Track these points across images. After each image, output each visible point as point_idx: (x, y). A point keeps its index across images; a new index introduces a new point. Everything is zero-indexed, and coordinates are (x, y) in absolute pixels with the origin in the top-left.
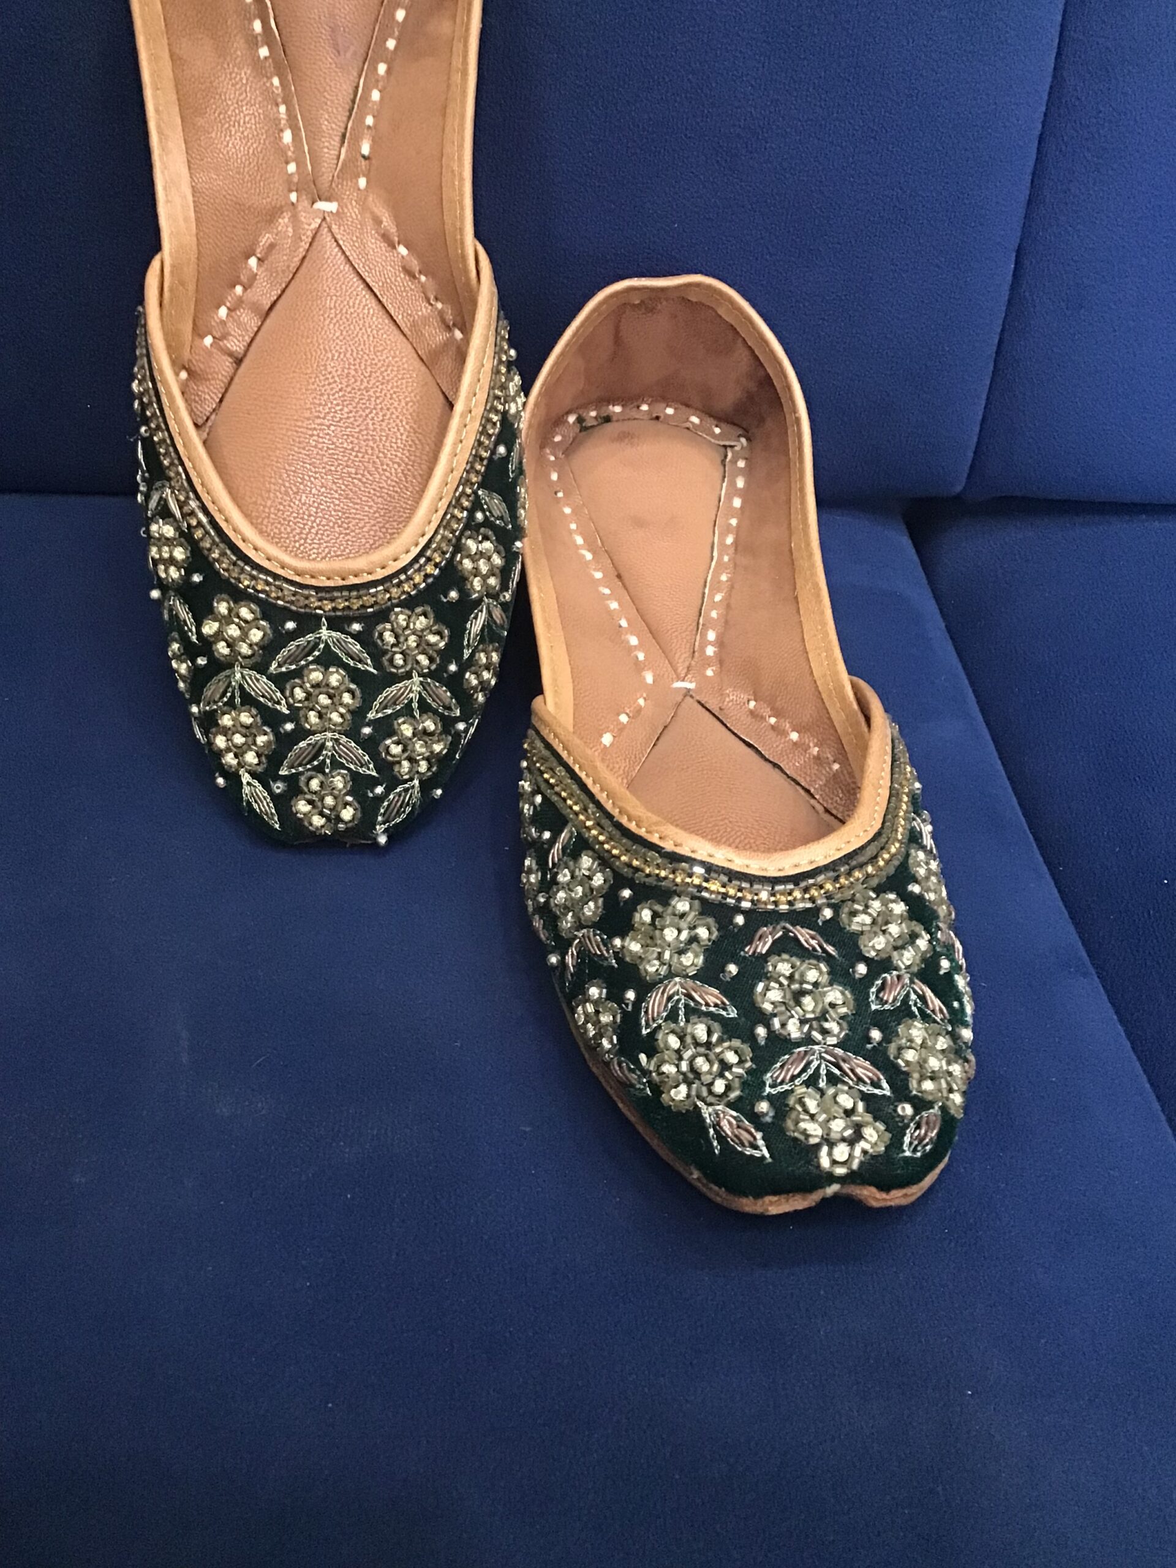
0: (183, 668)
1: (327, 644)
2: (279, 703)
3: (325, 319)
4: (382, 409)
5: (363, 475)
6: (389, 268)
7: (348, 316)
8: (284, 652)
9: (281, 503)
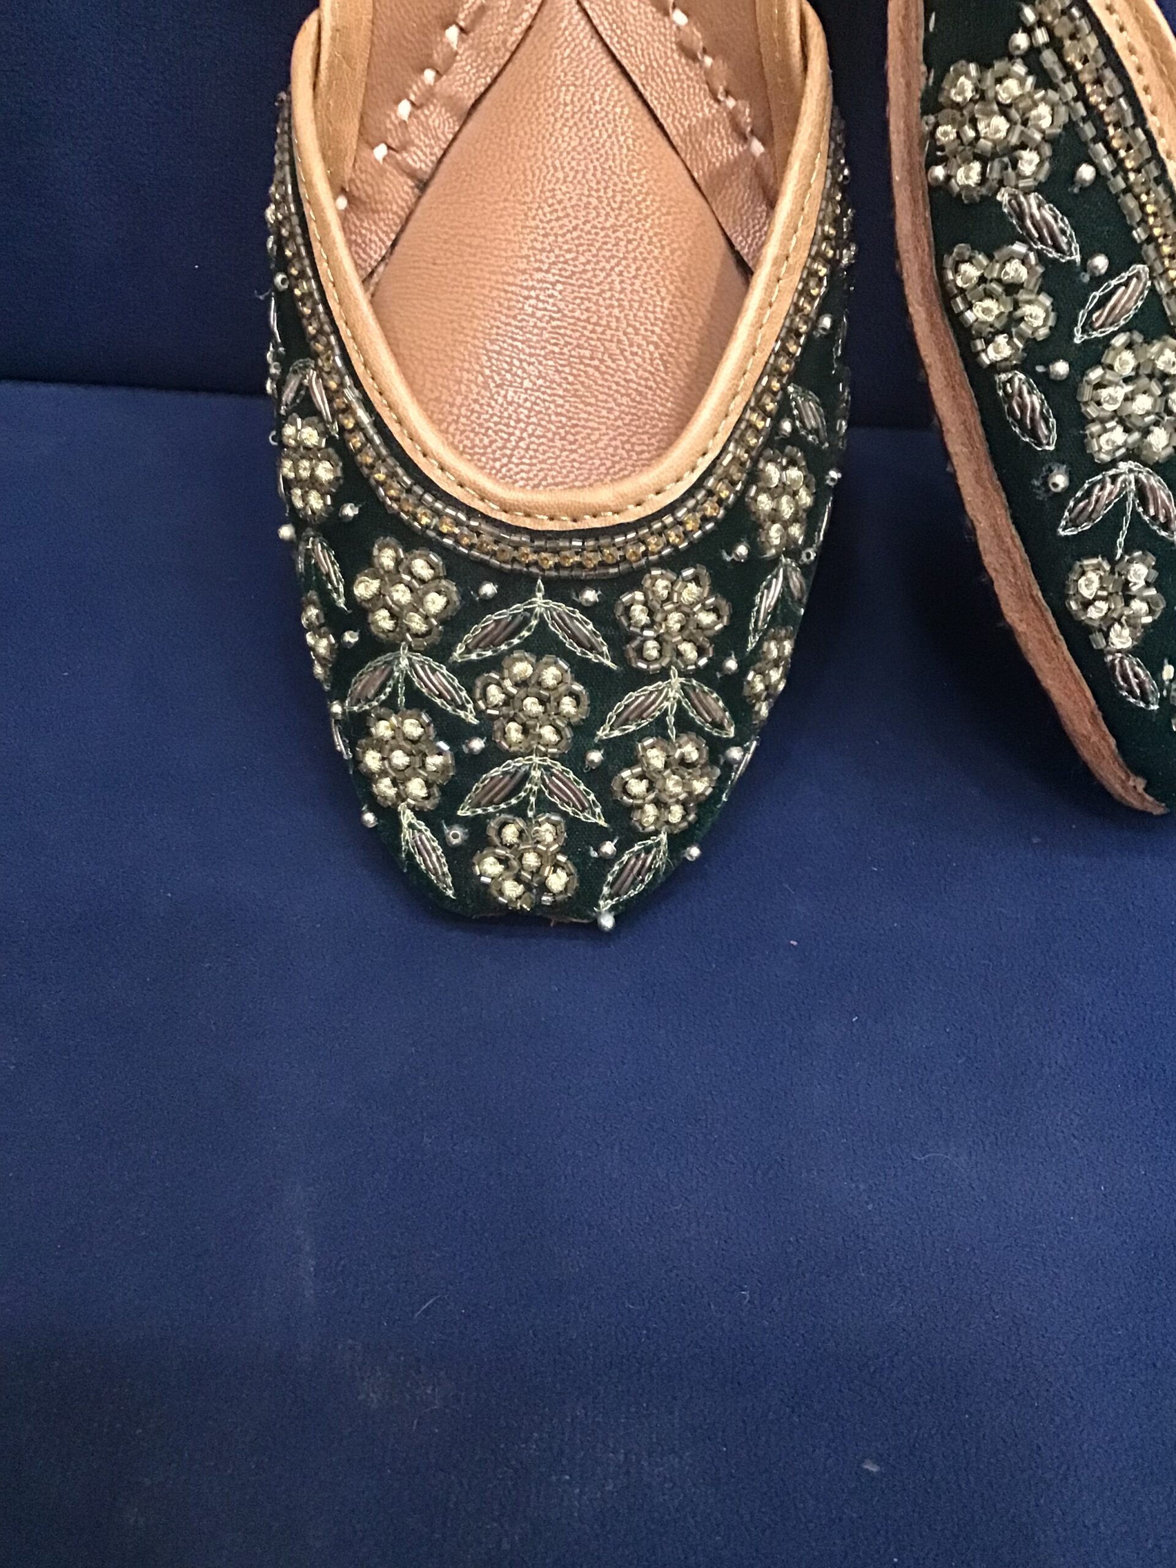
0: (323, 646)
1: (542, 623)
2: (463, 708)
3: (556, 120)
4: (635, 259)
5: (602, 361)
6: (657, 44)
7: (592, 116)
8: (477, 630)
9: (476, 401)
